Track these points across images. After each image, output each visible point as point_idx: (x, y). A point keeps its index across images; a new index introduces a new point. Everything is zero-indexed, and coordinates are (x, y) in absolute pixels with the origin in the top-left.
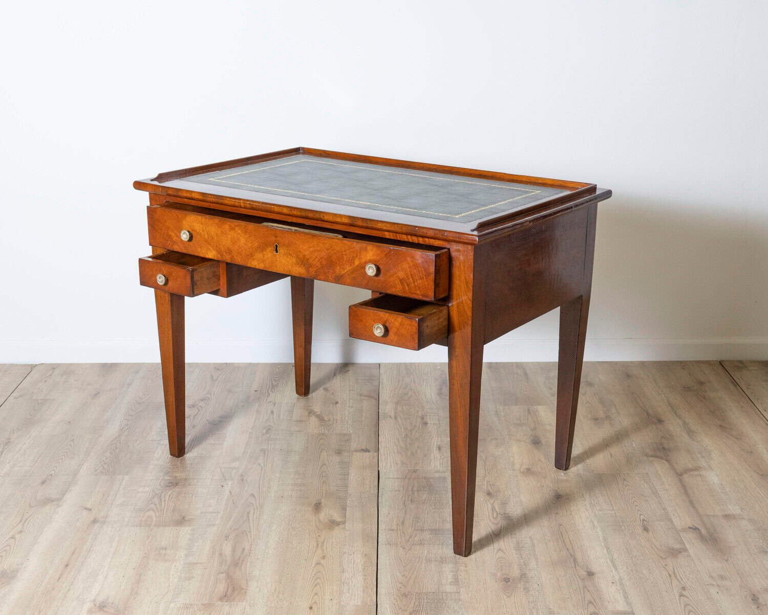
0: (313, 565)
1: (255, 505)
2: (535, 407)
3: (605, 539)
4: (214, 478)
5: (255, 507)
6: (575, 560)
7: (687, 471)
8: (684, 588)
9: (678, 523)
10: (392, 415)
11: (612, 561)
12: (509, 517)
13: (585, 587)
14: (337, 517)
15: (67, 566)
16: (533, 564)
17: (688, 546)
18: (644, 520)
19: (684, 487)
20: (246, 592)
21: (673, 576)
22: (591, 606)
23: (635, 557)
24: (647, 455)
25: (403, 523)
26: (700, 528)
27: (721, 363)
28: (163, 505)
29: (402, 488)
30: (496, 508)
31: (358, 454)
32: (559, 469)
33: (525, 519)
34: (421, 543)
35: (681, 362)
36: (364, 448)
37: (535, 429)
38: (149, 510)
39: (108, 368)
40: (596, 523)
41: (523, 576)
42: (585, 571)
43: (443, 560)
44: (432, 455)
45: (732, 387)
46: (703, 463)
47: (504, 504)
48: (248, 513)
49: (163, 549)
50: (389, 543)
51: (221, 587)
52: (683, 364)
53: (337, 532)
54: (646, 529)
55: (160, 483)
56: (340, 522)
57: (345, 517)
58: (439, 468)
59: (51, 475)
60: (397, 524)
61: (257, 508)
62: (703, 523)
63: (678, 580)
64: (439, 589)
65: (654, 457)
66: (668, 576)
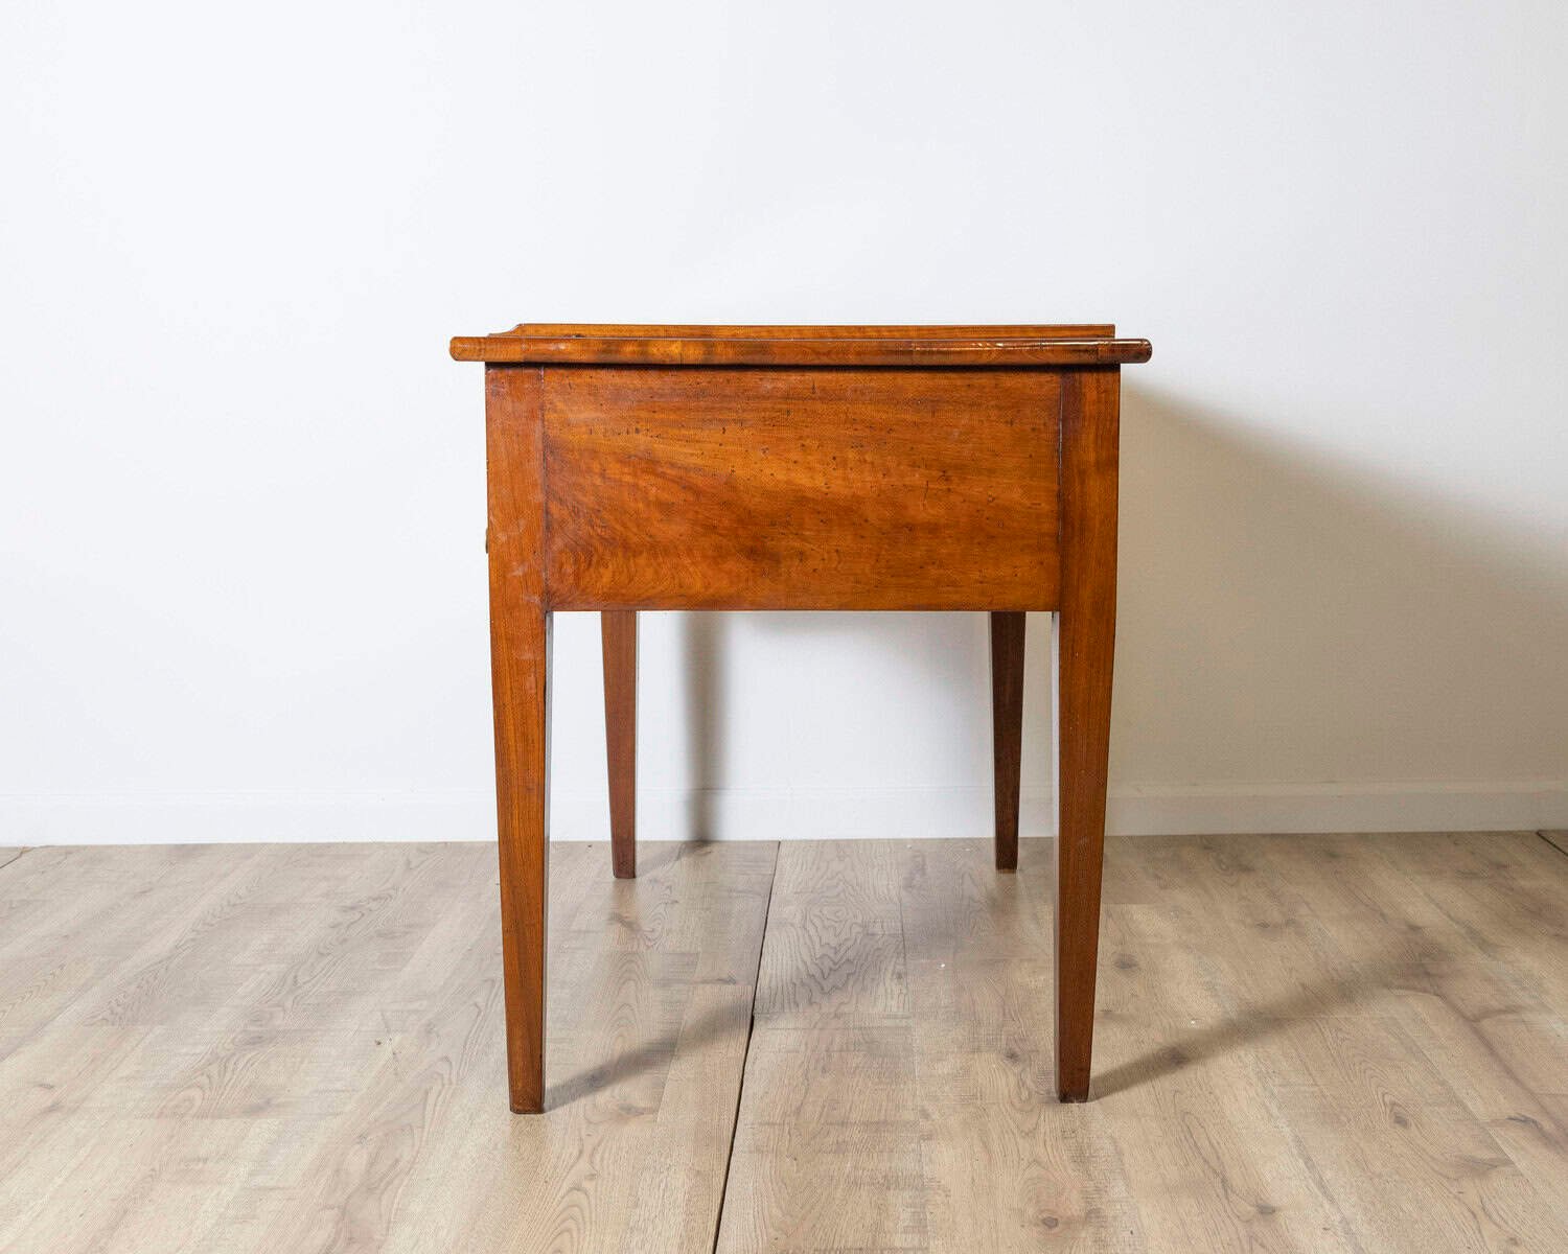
0: (565, 1190)
1: (446, 1077)
2: (1124, 907)
3: (1298, 1141)
4: (364, 1029)
5: (446, 1081)
6: (1224, 1181)
7: (1487, 1013)
9: (1478, 1108)
10: (797, 921)
11: (1321, 1185)
13: (1252, 1238)
14: (639, 1100)
16: (1118, 1189)
17: (1512, 1156)
18: (1394, 1104)
19: (1485, 1042)
21: (1480, 1213)
23: (1380, 1176)
24: (1389, 986)
25: (798, 1111)
26: (1538, 1120)
27: (1542, 835)
28: (226, 1080)
29: (803, 1047)
30: (1029, 1082)
31: (708, 987)
34: (840, 1149)
36: (723, 976)
37: (1122, 943)
38: (190, 1087)
39: (185, 853)
40: (1275, 1111)
41: (1092, 1216)
42: (1253, 1205)
44: (881, 988)
46: (1525, 999)
48: (427, 1093)
50: (759, 1150)
51: (323, 1235)
53: (633, 1129)
54: (1400, 1121)
55: (234, 1038)
56: (644, 1109)
57: (660, 1100)
58: (894, 1010)
60: (785, 1113)
61: (451, 1083)
62: (1544, 1110)
63: (1495, 1224)
64: (873, 1243)
65: (1407, 988)
66: (1467, 1214)
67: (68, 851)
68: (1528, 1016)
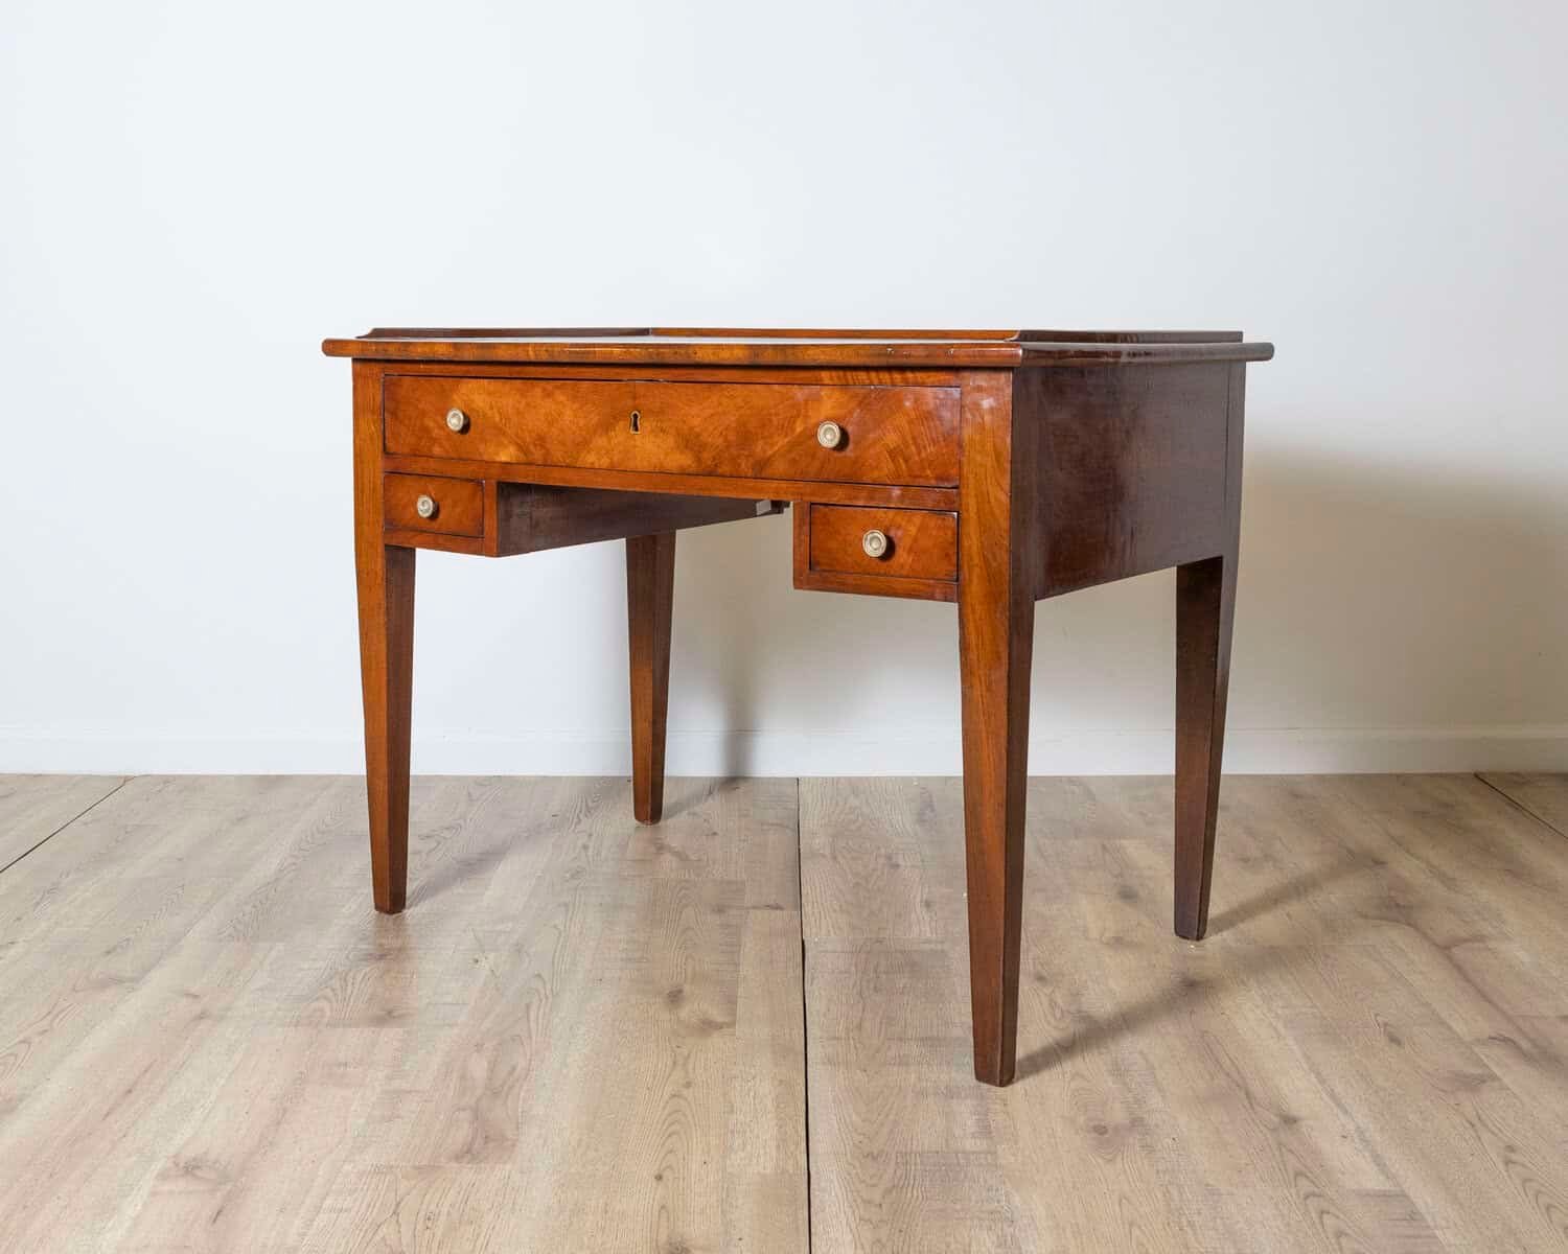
0: (666, 1097)
1: (543, 991)
2: (1117, 842)
3: (1308, 1057)
4: (461, 947)
5: (542, 996)
6: (1248, 1094)
7: (1459, 941)
8: (1511, 1149)
9: (1459, 1027)
10: (827, 852)
11: (1333, 1096)
12: (1089, 1017)
13: (1280, 1145)
14: (717, 1015)
15: (130, 1091)
16: (1155, 1101)
17: (1497, 1071)
18: (1386, 1024)
19: (1459, 968)
20: (514, 1146)
21: (1478, 1125)
22: (1303, 1182)
23: (1384, 1089)
24: (1366, 917)
26: (1516, 1039)
27: (1476, 775)
28: (349, 992)
29: (853, 969)
30: (1060, 1001)
31: (758, 912)
32: (1184, 937)
33: (1125, 1021)
34: (903, 1062)
35: (1398, 776)
36: (772, 903)
38: (317, 999)
39: (270, 782)
40: (1282, 1031)
41: (1136, 1123)
42: (1276, 1115)
43: (950, 1093)
44: (913, 915)
45: (1510, 810)
46: (1487, 929)
47: (1076, 995)
48: (528, 1007)
49: (340, 1065)
50: (830, 1061)
51: (462, 1134)
52: (1403, 779)
53: (716, 1040)
54: (1394, 1040)
55: (348, 954)
56: (723, 1023)
57: (735, 1015)
58: (929, 935)
59: (128, 940)
60: (847, 1029)
61: (547, 998)
62: (1519, 1030)
63: (1493, 1133)
64: (947, 1145)
65: (1381, 919)
66: (1467, 1125)
67: (167, 780)
68: (1492, 944)
